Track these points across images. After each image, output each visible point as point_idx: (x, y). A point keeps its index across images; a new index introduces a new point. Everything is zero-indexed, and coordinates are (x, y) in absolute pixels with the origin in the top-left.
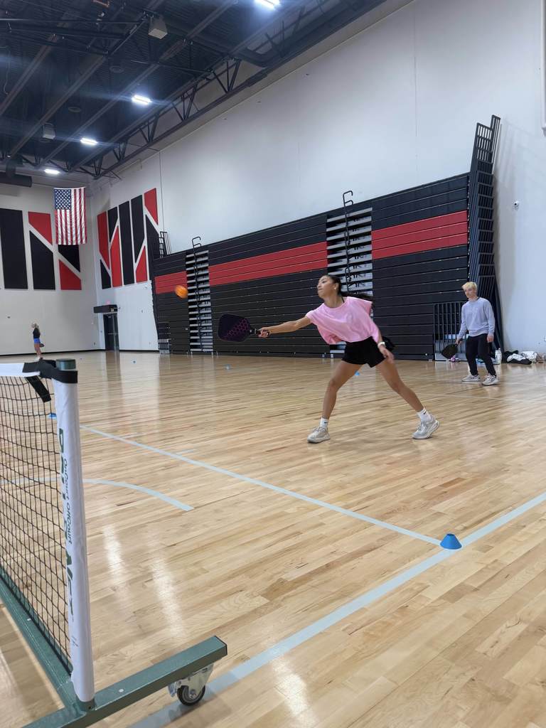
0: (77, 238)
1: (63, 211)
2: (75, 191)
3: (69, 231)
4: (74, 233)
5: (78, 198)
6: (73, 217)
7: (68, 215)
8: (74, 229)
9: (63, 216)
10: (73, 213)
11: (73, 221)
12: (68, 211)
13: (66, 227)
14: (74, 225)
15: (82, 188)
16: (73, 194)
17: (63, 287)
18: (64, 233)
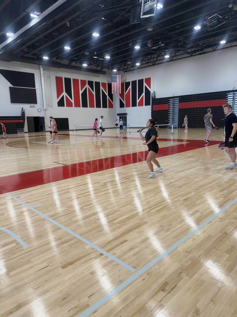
0: (118, 92)
1: (114, 83)
2: (118, 76)
3: (116, 89)
4: (117, 90)
5: (119, 79)
6: (117, 85)
7: (116, 84)
8: (117, 89)
9: (114, 84)
10: (117, 83)
11: (117, 86)
12: (116, 83)
13: (115, 88)
14: (117, 87)
15: (120, 75)
16: (117, 77)
17: (109, 107)
18: (114, 90)
